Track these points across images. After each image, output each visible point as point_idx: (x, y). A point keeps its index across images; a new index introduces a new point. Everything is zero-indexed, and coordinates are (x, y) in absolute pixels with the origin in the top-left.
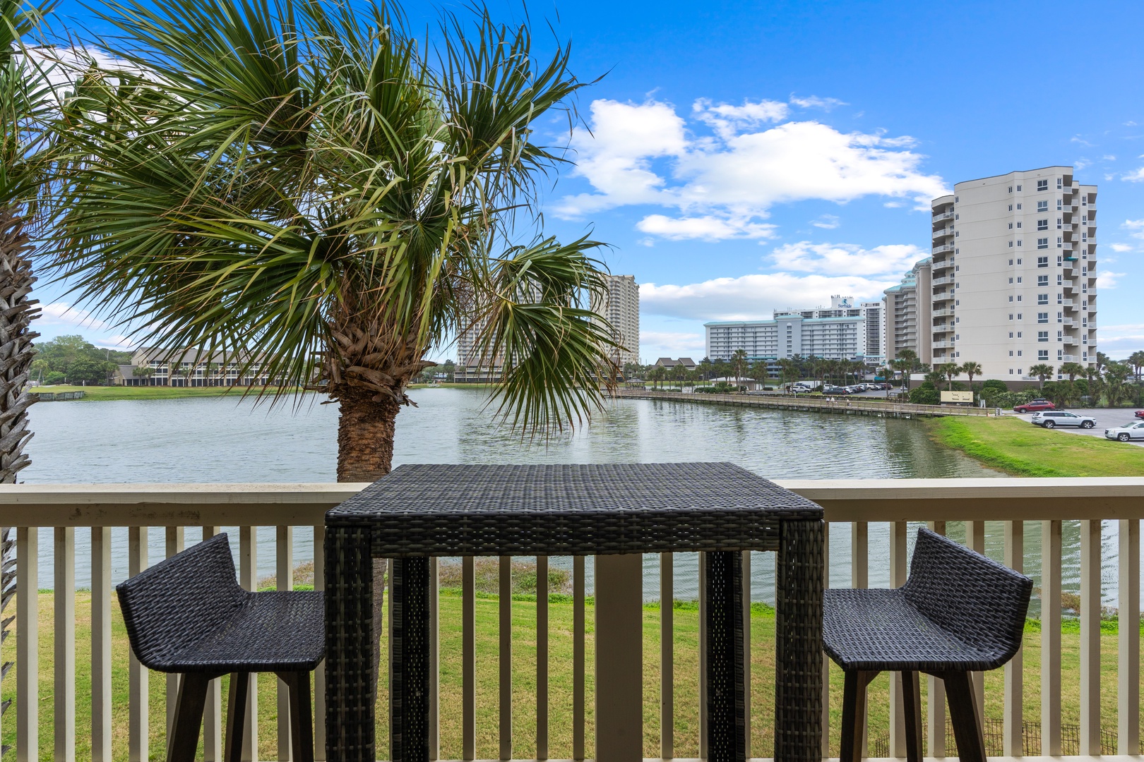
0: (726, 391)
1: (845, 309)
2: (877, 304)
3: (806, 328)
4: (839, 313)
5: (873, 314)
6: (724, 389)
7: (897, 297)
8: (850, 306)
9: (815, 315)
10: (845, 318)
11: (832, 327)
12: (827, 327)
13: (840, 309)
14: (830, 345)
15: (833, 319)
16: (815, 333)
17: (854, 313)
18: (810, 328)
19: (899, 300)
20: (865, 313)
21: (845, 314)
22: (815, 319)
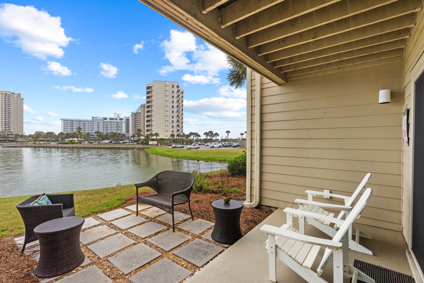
0: (73, 143)
1: (118, 118)
2: (129, 117)
3: (105, 123)
4: (117, 119)
5: (128, 120)
6: (72, 142)
7: (135, 115)
8: (120, 117)
9: (108, 119)
10: (118, 121)
11: (114, 123)
12: (112, 123)
13: (117, 118)
14: (113, 129)
15: (114, 121)
16: (108, 125)
17: (122, 119)
18: (106, 123)
19: (136, 116)
20: (125, 120)
21: (119, 120)
22: (108, 120)
